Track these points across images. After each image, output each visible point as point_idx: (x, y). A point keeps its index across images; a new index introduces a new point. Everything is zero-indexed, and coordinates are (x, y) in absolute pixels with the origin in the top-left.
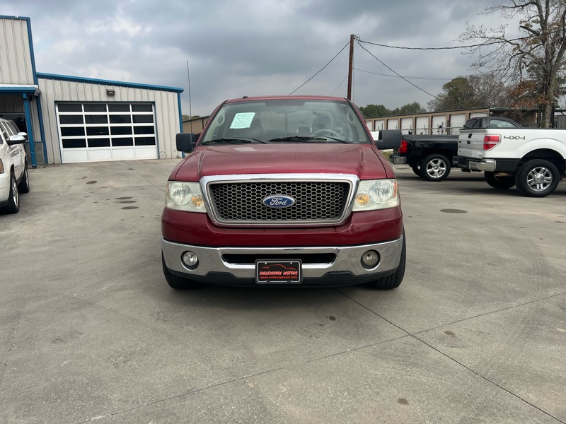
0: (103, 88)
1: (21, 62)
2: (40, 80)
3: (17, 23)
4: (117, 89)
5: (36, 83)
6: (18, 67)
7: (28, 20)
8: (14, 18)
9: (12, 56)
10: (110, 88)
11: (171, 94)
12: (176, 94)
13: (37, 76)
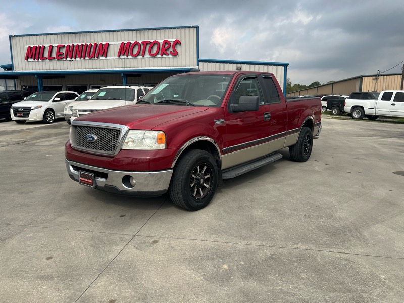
0: (235, 66)
1: (192, 53)
2: (201, 63)
3: (192, 30)
4: (243, 66)
5: (198, 65)
6: (190, 56)
7: (197, 27)
8: (190, 27)
9: (187, 50)
10: (239, 65)
11: (279, 67)
12: (283, 67)
13: (199, 61)
